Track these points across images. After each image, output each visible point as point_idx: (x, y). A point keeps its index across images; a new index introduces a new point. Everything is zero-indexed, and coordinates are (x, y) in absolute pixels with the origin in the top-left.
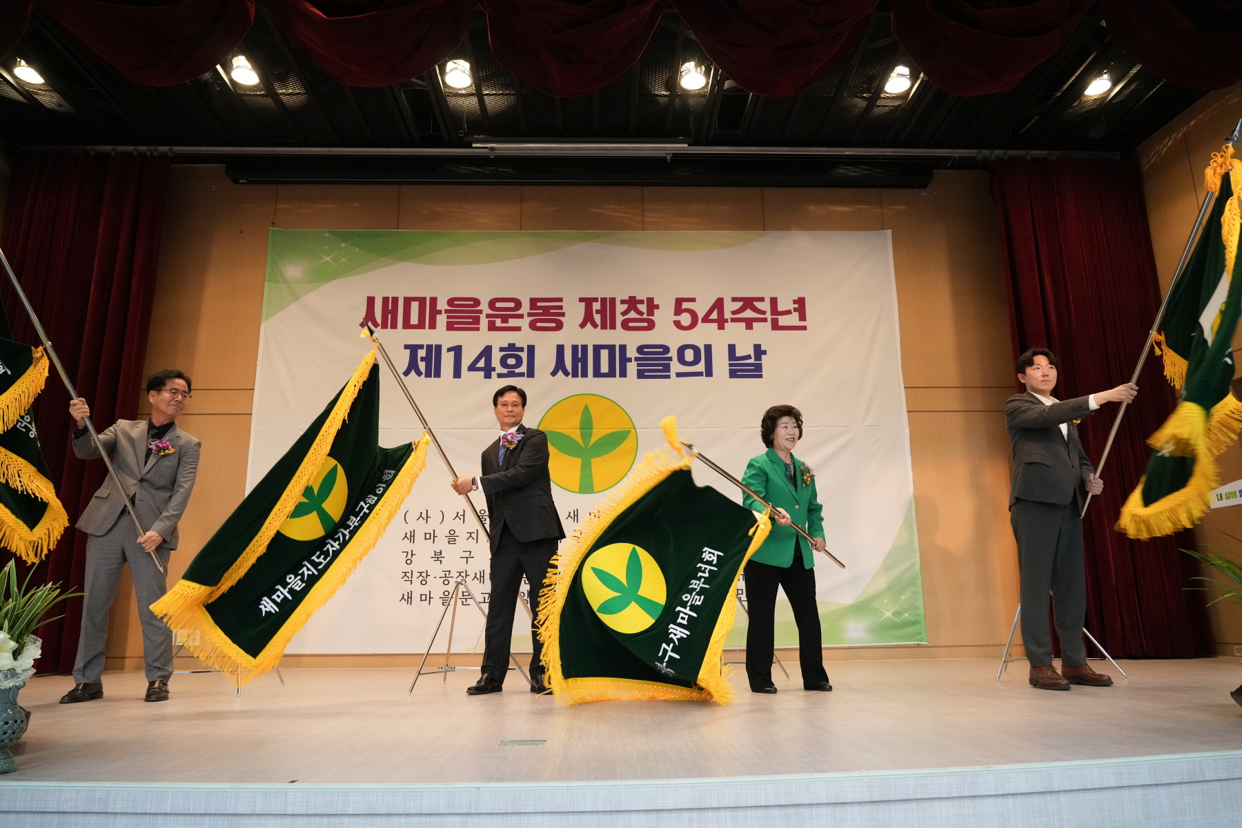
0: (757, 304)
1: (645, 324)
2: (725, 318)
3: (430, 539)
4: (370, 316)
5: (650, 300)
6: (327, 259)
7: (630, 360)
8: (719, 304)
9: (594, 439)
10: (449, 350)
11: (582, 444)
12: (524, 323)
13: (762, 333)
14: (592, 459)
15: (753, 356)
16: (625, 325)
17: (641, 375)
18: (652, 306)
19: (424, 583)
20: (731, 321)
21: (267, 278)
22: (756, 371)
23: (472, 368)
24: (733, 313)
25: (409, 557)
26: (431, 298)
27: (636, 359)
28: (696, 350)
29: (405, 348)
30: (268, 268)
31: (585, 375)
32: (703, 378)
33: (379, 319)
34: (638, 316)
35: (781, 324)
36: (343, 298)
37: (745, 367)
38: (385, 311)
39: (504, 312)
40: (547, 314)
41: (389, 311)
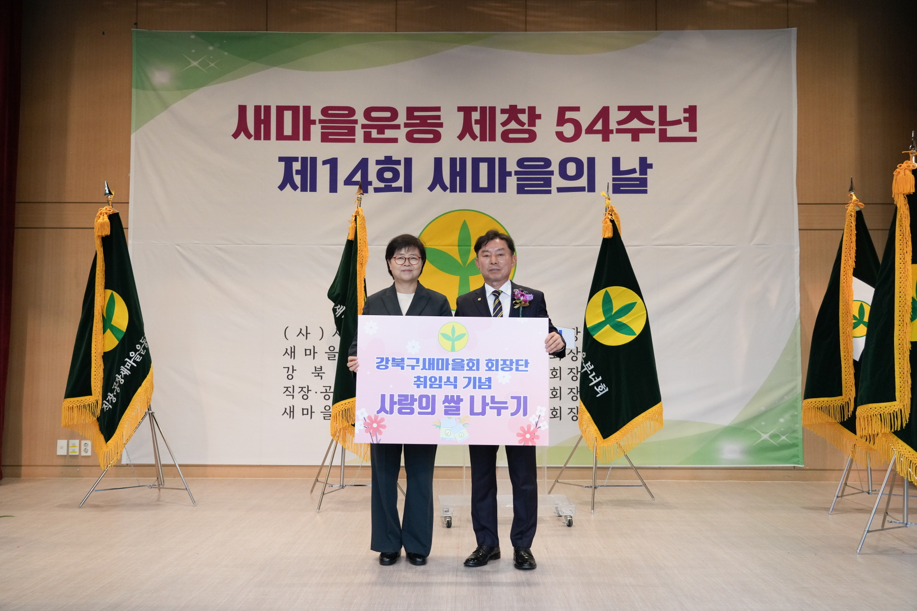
0: (645, 114)
1: (526, 136)
2: (610, 128)
3: (310, 355)
4: (242, 128)
5: (532, 109)
6: (195, 64)
7: (510, 174)
8: (604, 114)
9: (472, 257)
10: (325, 163)
11: (460, 261)
12: (401, 134)
13: (649, 145)
14: (470, 277)
15: (638, 170)
16: (505, 137)
17: (521, 190)
18: (534, 116)
19: (305, 397)
20: (617, 133)
21: (134, 83)
22: (640, 186)
23: (349, 181)
24: (619, 123)
25: (291, 372)
26: (304, 107)
27: (517, 173)
28: (578, 162)
29: (279, 161)
30: (134, 74)
31: (463, 189)
32: (586, 193)
33: (252, 130)
34: (518, 127)
35: (669, 135)
36: (214, 106)
37: (630, 182)
38: (258, 121)
39: (380, 122)
40: (424, 125)
41: (262, 120)
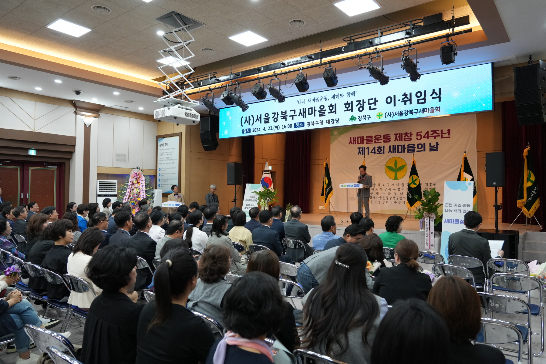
0: (437, 132)
1: (409, 139)
4: (350, 142)
5: (411, 133)
6: (342, 129)
7: (406, 148)
8: (427, 133)
9: (397, 167)
10: (367, 148)
11: (394, 168)
12: (382, 141)
13: (438, 139)
14: (397, 172)
15: (436, 146)
16: (405, 140)
17: (408, 152)
18: (411, 134)
20: (430, 137)
21: (331, 135)
22: (436, 149)
23: (371, 152)
24: (431, 135)
26: (362, 137)
27: (407, 148)
28: (421, 145)
29: (358, 149)
30: (331, 133)
31: (395, 152)
32: (423, 152)
33: (352, 142)
34: (408, 137)
35: (443, 136)
36: (345, 138)
37: (434, 148)
38: (353, 140)
39: (378, 139)
40: (387, 138)
41: (354, 140)
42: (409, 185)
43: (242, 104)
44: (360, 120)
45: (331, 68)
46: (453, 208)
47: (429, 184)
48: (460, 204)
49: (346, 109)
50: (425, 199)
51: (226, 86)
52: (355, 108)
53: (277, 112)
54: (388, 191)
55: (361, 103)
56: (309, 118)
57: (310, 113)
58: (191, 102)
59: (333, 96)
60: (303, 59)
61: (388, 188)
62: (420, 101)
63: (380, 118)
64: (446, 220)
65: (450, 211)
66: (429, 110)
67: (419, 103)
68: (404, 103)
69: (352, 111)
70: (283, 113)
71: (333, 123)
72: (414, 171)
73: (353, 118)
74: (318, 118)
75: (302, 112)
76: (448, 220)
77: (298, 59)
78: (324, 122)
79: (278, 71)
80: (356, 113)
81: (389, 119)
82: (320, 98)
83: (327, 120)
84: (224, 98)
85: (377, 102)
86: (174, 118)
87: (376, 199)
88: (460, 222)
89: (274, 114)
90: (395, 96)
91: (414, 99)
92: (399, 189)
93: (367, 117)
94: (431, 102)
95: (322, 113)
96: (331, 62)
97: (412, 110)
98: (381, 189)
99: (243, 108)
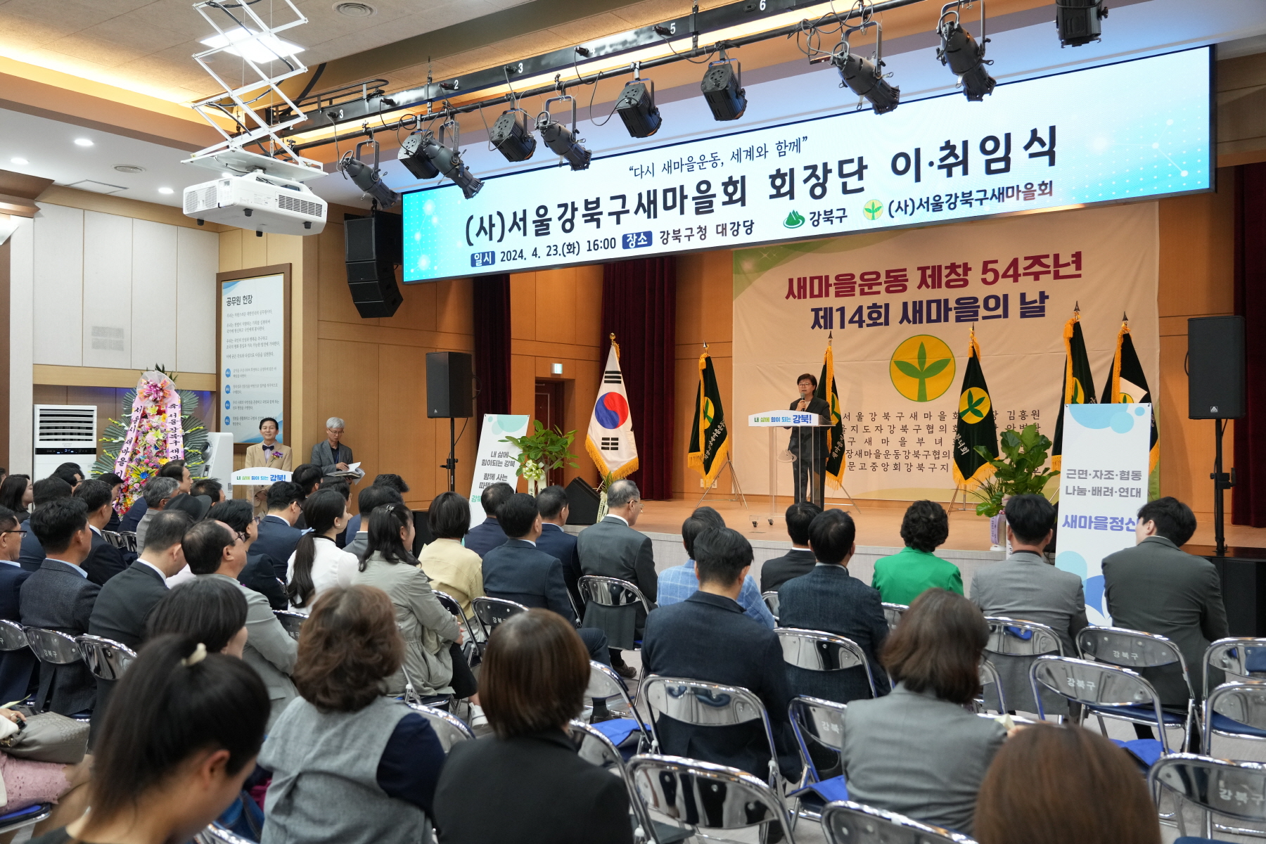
0: (1042, 260)
1: (962, 283)
2: (1019, 273)
4: (791, 292)
5: (965, 265)
6: (765, 255)
7: (951, 309)
8: (1015, 263)
9: (927, 366)
10: (837, 310)
11: (919, 369)
12: (882, 288)
13: (1047, 283)
14: (927, 380)
15: (1038, 301)
16: (948, 285)
17: (958, 319)
18: (967, 269)
20: (1023, 276)
21: (734, 271)
22: (1040, 312)
23: (851, 321)
24: (1025, 269)
26: (825, 276)
27: (955, 308)
28: (997, 298)
29: (812, 311)
30: (734, 266)
31: (921, 322)
32: (1002, 319)
33: (796, 293)
34: (956, 277)
35: (1061, 274)
36: (776, 280)
37: (1033, 309)
38: (799, 287)
39: (870, 282)
40: (897, 281)
41: (802, 287)
42: (960, 416)
43: (464, 176)
44: (816, 223)
45: (727, 62)
46: (1088, 484)
47: (1018, 414)
48: (1109, 472)
49: (774, 192)
50: (1007, 458)
51: (415, 122)
52: (802, 189)
53: (573, 204)
54: (899, 434)
55: (820, 172)
56: (667, 220)
57: (670, 203)
58: (297, 163)
59: (736, 153)
60: (642, 36)
61: (899, 425)
62: (994, 166)
63: (873, 218)
64: (1069, 520)
65: (1082, 492)
66: (1019, 191)
67: (989, 171)
68: (945, 171)
69: (792, 197)
70: (590, 206)
71: (736, 233)
72: (974, 377)
73: (794, 220)
74: (690, 219)
75: (645, 201)
76: (1074, 519)
77: (629, 36)
78: (711, 232)
79: (568, 75)
80: (803, 203)
81: (901, 219)
82: (697, 159)
83: (717, 226)
84: (407, 157)
85: (864, 171)
86: (244, 213)
87: (865, 459)
88: (1109, 526)
89: (563, 209)
90: (918, 151)
91: (977, 160)
92: (930, 428)
93: (836, 214)
94: (1025, 169)
95: (704, 205)
96: (724, 45)
97: (970, 193)
98: (879, 428)
99: (466, 186)
